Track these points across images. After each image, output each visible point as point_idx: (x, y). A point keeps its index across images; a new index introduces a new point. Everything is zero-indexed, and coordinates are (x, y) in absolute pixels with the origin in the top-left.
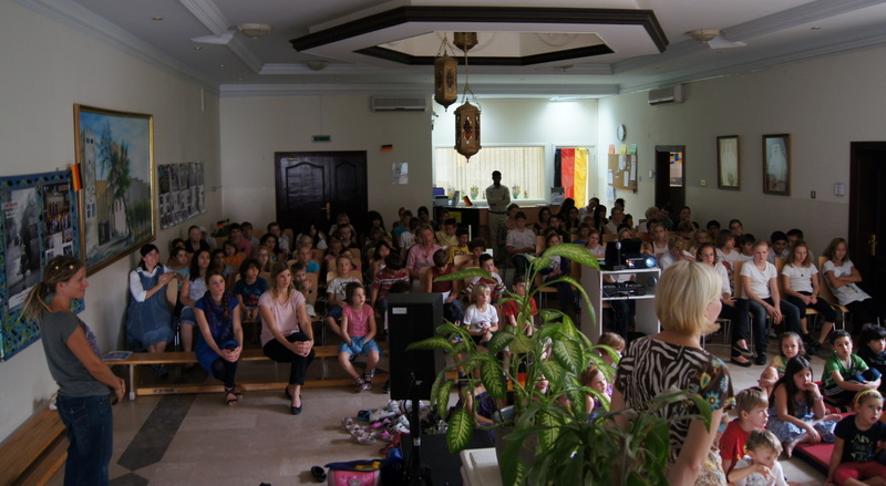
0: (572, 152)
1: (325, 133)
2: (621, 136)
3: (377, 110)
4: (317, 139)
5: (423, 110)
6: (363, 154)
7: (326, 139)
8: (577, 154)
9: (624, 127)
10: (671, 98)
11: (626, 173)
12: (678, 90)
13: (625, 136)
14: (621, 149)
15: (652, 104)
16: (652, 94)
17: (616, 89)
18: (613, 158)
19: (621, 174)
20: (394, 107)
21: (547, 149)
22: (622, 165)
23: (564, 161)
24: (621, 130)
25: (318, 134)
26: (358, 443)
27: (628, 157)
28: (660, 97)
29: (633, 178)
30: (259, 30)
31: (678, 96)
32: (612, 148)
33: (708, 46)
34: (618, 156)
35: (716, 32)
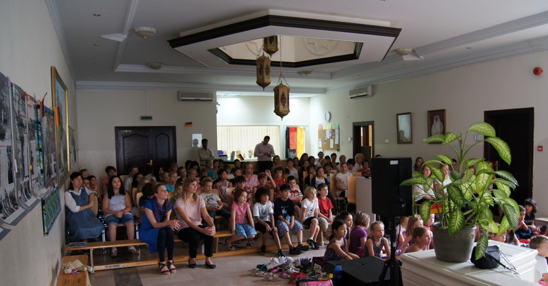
0: (295, 129)
1: (148, 115)
2: (328, 119)
3: (183, 100)
4: (143, 118)
5: (212, 100)
6: (173, 129)
7: (149, 118)
8: (299, 130)
9: (330, 113)
10: (365, 94)
11: (332, 141)
12: (370, 88)
13: (330, 118)
14: (327, 127)
15: (351, 98)
16: (351, 92)
17: (324, 91)
18: (322, 133)
19: (328, 141)
20: (193, 98)
21: (281, 127)
22: (328, 135)
23: (291, 134)
24: (328, 114)
25: (144, 115)
26: (270, 281)
27: (333, 131)
28: (358, 94)
29: (337, 142)
30: (150, 32)
31: (370, 93)
32: (321, 126)
33: (403, 59)
34: (325, 130)
35: (410, 50)
